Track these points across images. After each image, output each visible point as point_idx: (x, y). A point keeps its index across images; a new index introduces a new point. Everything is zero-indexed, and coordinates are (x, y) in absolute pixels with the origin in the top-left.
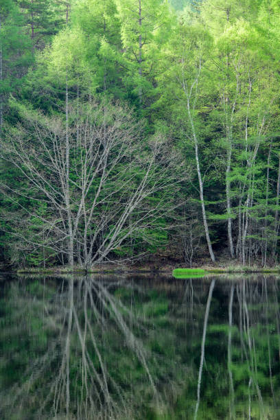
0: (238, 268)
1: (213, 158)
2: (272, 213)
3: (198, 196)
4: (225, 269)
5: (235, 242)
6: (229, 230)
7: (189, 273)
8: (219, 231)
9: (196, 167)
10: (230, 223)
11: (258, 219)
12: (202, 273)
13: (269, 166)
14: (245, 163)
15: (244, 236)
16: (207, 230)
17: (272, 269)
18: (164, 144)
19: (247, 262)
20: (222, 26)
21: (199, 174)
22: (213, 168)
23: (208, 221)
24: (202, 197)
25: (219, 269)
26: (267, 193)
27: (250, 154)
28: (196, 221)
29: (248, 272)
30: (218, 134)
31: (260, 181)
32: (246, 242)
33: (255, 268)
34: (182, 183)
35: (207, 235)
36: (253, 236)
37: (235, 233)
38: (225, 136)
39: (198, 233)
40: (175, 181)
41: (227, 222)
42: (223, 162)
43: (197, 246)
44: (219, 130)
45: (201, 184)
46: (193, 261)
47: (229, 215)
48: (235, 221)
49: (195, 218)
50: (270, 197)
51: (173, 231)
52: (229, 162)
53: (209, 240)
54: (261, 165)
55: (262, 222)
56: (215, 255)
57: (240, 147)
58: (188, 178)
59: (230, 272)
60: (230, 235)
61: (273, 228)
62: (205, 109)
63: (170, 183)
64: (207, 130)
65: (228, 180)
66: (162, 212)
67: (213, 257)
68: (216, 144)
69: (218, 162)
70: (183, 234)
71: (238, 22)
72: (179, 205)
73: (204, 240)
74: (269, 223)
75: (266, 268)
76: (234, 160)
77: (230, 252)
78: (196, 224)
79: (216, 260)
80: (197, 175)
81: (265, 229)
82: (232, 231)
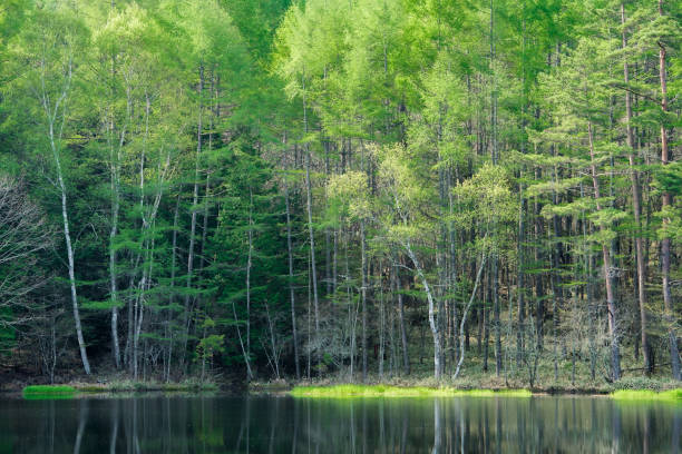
0: (127, 383)
1: (90, 214)
2: (180, 300)
3: (65, 273)
4: (107, 386)
5: (122, 345)
6: (114, 326)
7: (49, 392)
8: (98, 327)
9: (63, 227)
10: (115, 315)
11: (157, 309)
12: (70, 392)
13: (176, 228)
14: (140, 222)
15: (137, 335)
16: (78, 325)
17: (179, 386)
18: (12, 191)
19: (141, 375)
20: (105, 14)
21: (68, 238)
22: (89, 229)
23: (81, 311)
24: (72, 273)
25: (97, 386)
26: (174, 268)
27: (147, 209)
28: (62, 311)
29: (141, 390)
30: (98, 177)
31: (161, 250)
32: (141, 344)
33: (153, 383)
34: (41, 251)
35: (79, 333)
36: (151, 335)
37: (123, 330)
38: (109, 181)
39: (64, 330)
40: (29, 248)
41: (111, 313)
42: (106, 221)
43: (63, 350)
44: (100, 172)
45: (70, 254)
46: (56, 373)
47: (114, 303)
48: (123, 312)
49: (60, 306)
50: (177, 274)
51: (25, 328)
52: (115, 221)
53: (81, 341)
54: (165, 227)
55: (164, 313)
56: (91, 365)
57: (132, 198)
58: (49, 244)
59: (114, 390)
60: (115, 333)
61: (181, 322)
62: (77, 139)
63: (22, 251)
64: (81, 171)
65: (113, 250)
66: (8, 297)
67: (87, 368)
68: (95, 193)
69: (97, 220)
70: (41, 332)
71: (129, 10)
72: (36, 286)
73: (73, 341)
74: (175, 315)
75: (170, 384)
76: (123, 218)
77: (114, 359)
78: (62, 316)
79: (93, 371)
80: (65, 240)
81: (169, 324)
82: (119, 327)
